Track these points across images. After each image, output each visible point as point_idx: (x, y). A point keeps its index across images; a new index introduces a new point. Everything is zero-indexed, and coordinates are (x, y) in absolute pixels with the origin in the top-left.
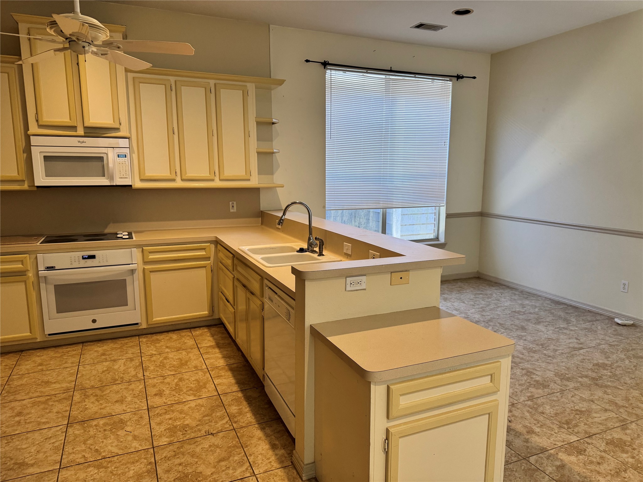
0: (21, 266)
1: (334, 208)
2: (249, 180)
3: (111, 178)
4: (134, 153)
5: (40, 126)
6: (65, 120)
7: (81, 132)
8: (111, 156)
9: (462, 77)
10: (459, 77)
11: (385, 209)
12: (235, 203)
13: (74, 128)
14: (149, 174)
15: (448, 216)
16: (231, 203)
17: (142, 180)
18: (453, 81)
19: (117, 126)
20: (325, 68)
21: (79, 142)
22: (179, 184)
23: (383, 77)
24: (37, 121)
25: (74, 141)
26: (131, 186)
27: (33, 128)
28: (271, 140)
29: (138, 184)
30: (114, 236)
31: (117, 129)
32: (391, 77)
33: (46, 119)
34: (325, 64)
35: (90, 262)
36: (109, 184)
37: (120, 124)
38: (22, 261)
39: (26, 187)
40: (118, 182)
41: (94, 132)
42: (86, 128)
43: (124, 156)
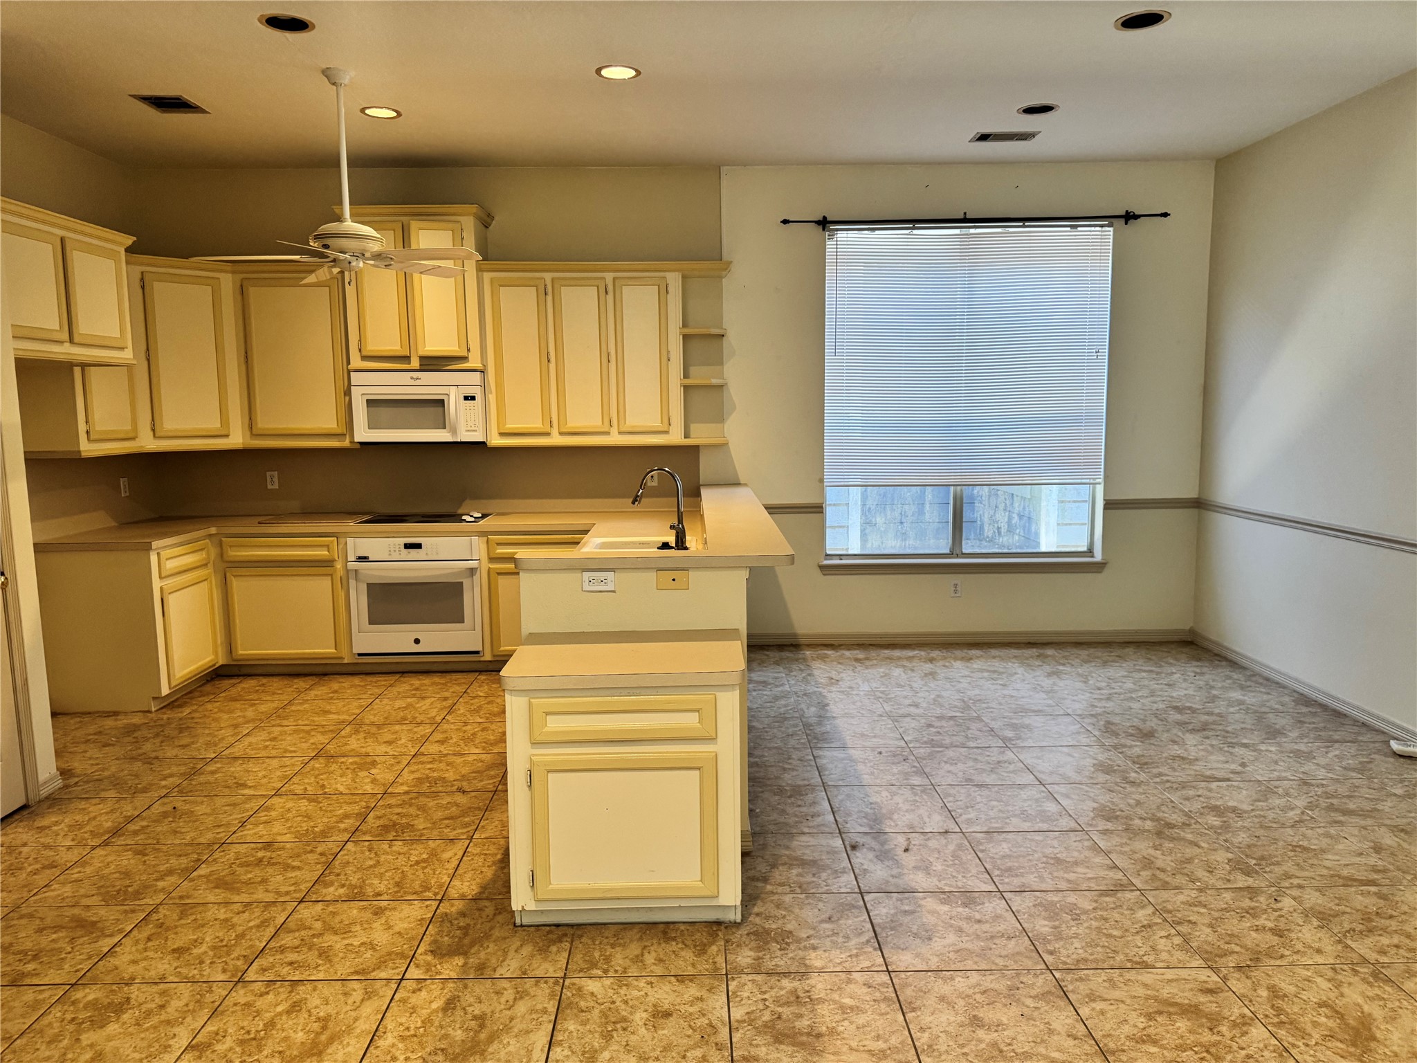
0: (327, 553)
1: (842, 484)
2: (667, 432)
3: (454, 431)
4: (491, 393)
5: (364, 358)
6: (393, 346)
7: (415, 363)
8: (454, 400)
9: (1136, 217)
10: (1129, 217)
11: (959, 488)
13: (407, 359)
14: (511, 426)
15: (1109, 505)
17: (502, 434)
18: (1115, 225)
19: (464, 354)
20: (824, 230)
21: (412, 378)
22: (556, 440)
23: (957, 231)
24: (360, 350)
25: (405, 378)
26: (483, 443)
27: (356, 362)
28: (721, 363)
29: (496, 441)
30: (457, 518)
31: (464, 359)
32: (972, 231)
33: (372, 347)
34: (824, 223)
35: (414, 553)
36: (450, 440)
37: (468, 350)
38: (328, 546)
39: (346, 443)
40: (464, 436)
41: (433, 363)
42: (422, 358)
43: (473, 398)
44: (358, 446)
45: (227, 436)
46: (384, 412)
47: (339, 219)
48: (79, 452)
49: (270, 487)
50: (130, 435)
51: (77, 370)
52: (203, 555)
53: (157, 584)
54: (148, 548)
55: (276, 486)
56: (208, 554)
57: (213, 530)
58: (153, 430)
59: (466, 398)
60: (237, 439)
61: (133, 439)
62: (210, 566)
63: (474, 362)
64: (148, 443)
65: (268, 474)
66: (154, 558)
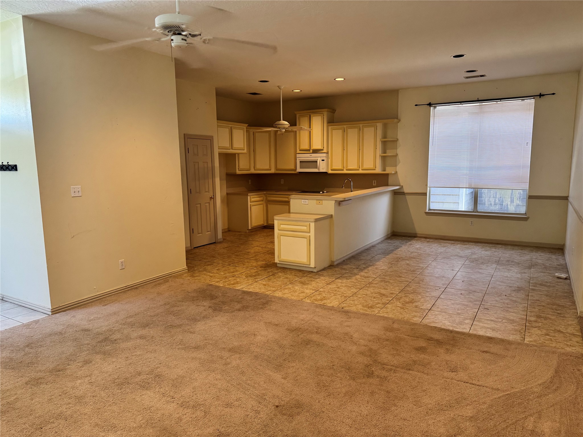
0: (287, 199)
1: (434, 186)
2: (375, 170)
3: (319, 169)
4: (329, 159)
5: (300, 150)
6: (307, 147)
7: (311, 151)
8: (319, 160)
9: (543, 95)
10: (541, 95)
11: (476, 189)
12: (376, 181)
13: (309, 150)
14: (334, 168)
15: (530, 197)
16: (374, 181)
17: (332, 170)
18: (535, 98)
19: (323, 149)
20: (430, 106)
21: (310, 155)
22: (345, 172)
23: (478, 104)
24: (299, 148)
25: (308, 155)
26: (327, 172)
27: (298, 151)
28: (397, 149)
29: (330, 172)
30: (319, 192)
31: (323, 150)
32: (483, 104)
33: (303, 147)
34: (430, 105)
36: (318, 172)
37: (324, 148)
38: (288, 198)
39: (296, 172)
40: (321, 170)
41: (316, 151)
42: (313, 150)
43: (324, 160)
44: (298, 173)
45: (270, 170)
46: (304, 164)
48: (236, 173)
49: (282, 183)
50: (249, 169)
51: (237, 155)
52: (262, 198)
53: (249, 203)
54: (248, 195)
55: (283, 183)
56: (263, 198)
57: (265, 193)
58: (254, 168)
59: (322, 160)
60: (273, 171)
61: (250, 170)
62: (264, 201)
63: (325, 151)
64: (253, 171)
65: (282, 180)
66: (249, 197)
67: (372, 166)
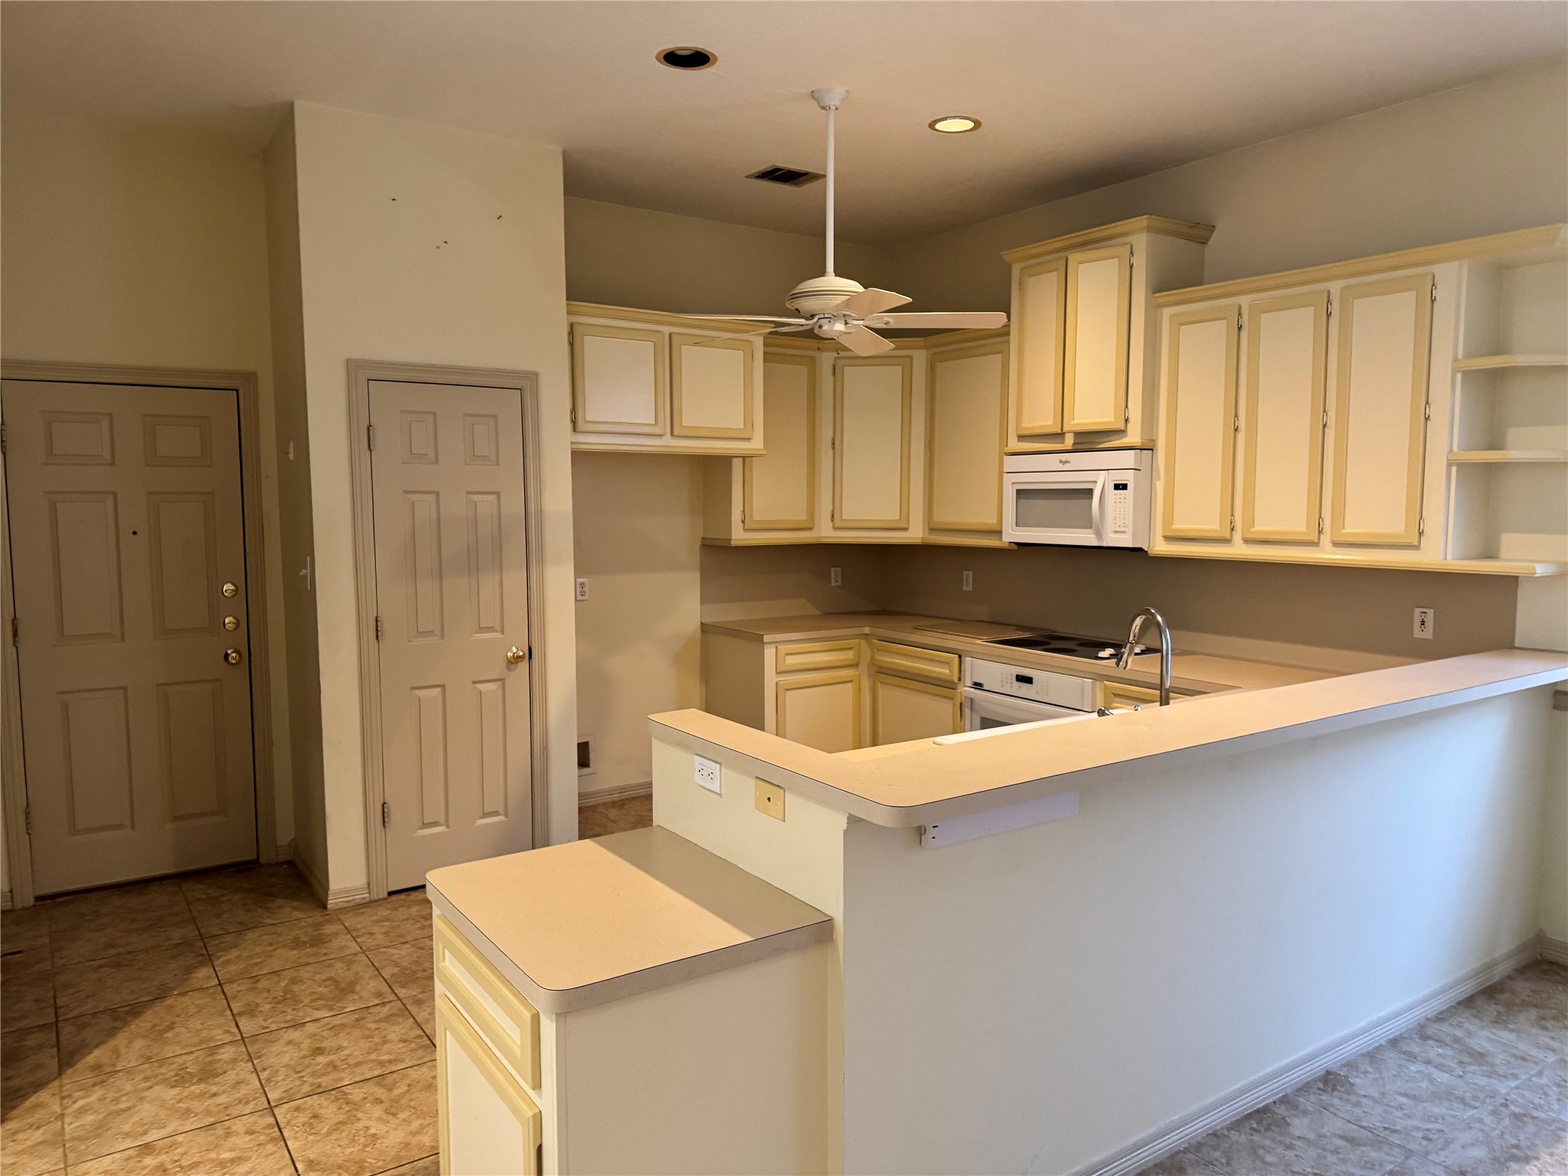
0: (947, 671)
2: (1417, 547)
3: (1099, 534)
4: (1159, 479)
5: (1022, 438)
6: (1043, 419)
7: (1069, 442)
8: (1102, 488)
13: (1060, 436)
14: (1180, 526)
16: (1417, 611)
17: (1168, 539)
19: (1121, 426)
21: (1061, 462)
22: (1237, 550)
24: (1018, 428)
25: (1056, 461)
26: (1140, 550)
27: (1013, 443)
29: (1160, 547)
31: (1121, 432)
33: (1031, 423)
36: (1096, 544)
37: (1127, 420)
39: (1002, 543)
40: (1112, 540)
41: (1089, 441)
42: (1077, 434)
43: (1124, 487)
44: (1015, 547)
45: (906, 529)
46: (1037, 505)
47: (822, 273)
48: (730, 540)
49: (965, 588)
50: (808, 526)
51: (736, 461)
52: (848, 656)
53: (770, 678)
55: (970, 588)
56: (859, 655)
57: (867, 630)
58: (832, 520)
59: (1117, 487)
60: (915, 534)
61: (811, 529)
62: (863, 667)
63: (1133, 437)
64: (825, 532)
66: (769, 653)
67: (1395, 526)
